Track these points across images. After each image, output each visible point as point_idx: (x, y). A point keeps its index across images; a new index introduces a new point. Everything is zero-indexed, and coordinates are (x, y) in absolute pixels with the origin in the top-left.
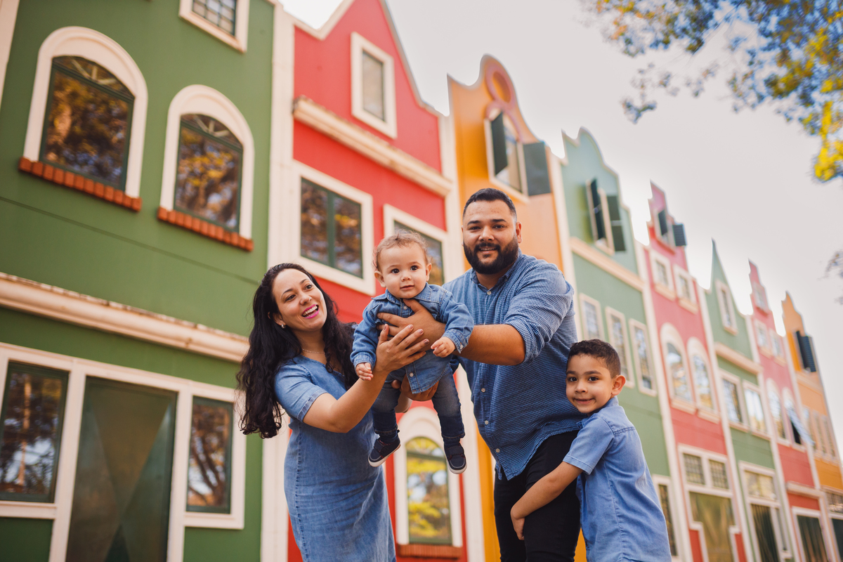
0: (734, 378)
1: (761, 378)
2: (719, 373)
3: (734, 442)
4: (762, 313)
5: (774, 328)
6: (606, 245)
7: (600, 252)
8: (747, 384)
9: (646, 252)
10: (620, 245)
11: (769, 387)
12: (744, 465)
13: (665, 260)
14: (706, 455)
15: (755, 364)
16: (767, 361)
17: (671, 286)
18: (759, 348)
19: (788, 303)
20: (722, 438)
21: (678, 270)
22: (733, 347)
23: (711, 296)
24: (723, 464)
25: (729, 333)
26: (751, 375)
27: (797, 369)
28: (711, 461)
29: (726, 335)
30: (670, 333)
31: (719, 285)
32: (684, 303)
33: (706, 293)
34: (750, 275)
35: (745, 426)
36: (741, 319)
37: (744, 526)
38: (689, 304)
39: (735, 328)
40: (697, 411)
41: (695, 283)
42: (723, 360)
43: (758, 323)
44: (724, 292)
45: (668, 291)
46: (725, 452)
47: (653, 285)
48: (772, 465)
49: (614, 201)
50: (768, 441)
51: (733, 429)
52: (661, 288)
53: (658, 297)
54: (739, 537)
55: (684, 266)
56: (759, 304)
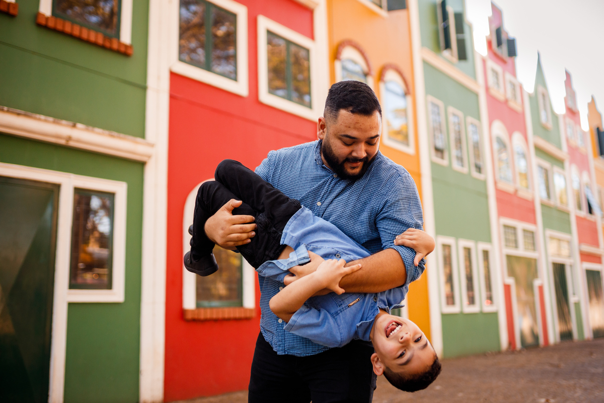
0: (546, 164)
1: (567, 164)
2: (535, 160)
3: (543, 215)
4: (572, 112)
5: (580, 124)
6: (450, 55)
7: (446, 61)
8: (556, 169)
9: (484, 61)
10: (462, 55)
11: (572, 171)
12: (549, 232)
13: (498, 68)
14: (520, 226)
15: (563, 153)
16: (573, 150)
17: (502, 90)
18: (567, 140)
19: (592, 105)
20: (533, 211)
21: (509, 76)
22: (548, 139)
23: (533, 99)
24: (532, 233)
25: (545, 128)
26: (559, 162)
27: (595, 156)
28: (525, 231)
29: (542, 130)
30: (499, 128)
31: (541, 89)
32: (512, 104)
33: (530, 96)
34: (565, 82)
35: (552, 202)
36: (555, 117)
37: (545, 280)
38: (515, 105)
39: (550, 125)
40: (516, 191)
41: (521, 88)
42: (539, 150)
43: (568, 120)
44: (544, 95)
45: (499, 94)
46: (534, 222)
47: (487, 89)
48: (569, 231)
49: (459, 17)
50: (567, 214)
51: (543, 205)
52: (494, 92)
53: (491, 99)
54: (541, 288)
55: (514, 74)
56: (571, 105)
